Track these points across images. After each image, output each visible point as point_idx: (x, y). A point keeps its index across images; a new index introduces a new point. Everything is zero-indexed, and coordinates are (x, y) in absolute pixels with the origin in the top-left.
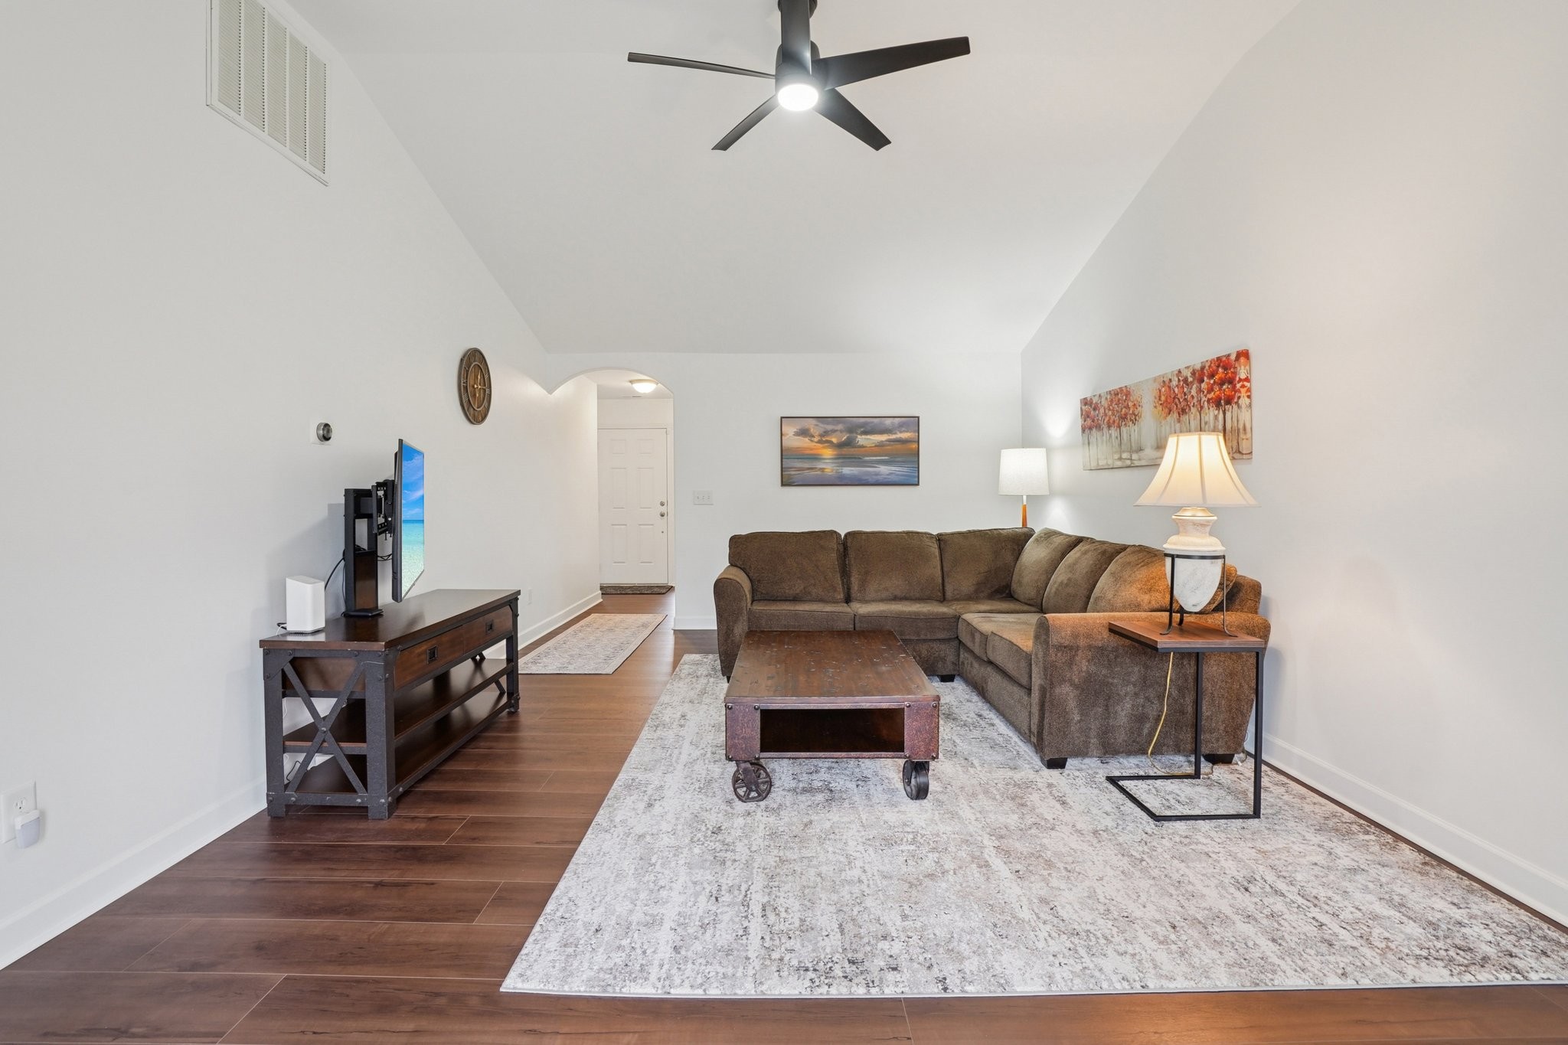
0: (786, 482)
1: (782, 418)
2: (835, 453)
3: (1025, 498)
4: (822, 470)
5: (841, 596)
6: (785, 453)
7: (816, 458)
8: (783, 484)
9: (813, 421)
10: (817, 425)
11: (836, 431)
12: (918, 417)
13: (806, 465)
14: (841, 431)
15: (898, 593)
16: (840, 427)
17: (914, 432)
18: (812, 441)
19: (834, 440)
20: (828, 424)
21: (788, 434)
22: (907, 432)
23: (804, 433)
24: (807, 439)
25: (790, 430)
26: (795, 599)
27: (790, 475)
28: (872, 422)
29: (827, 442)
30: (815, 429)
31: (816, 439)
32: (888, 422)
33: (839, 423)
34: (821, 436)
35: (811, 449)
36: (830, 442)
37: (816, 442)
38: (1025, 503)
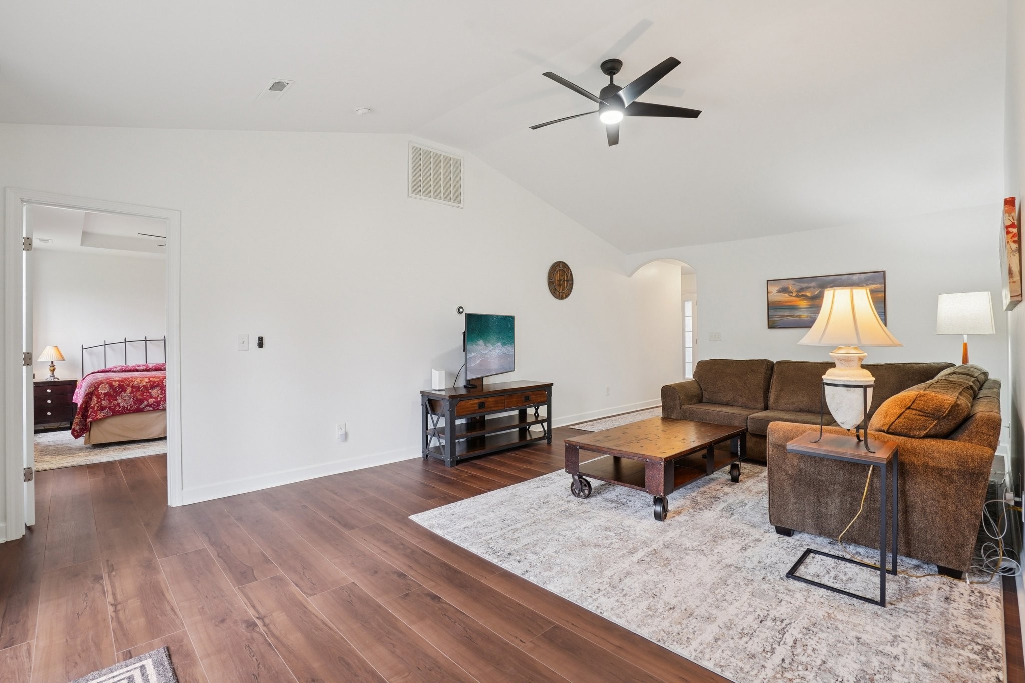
0: (772, 325)
1: (768, 281)
2: (809, 304)
3: (965, 337)
4: (799, 316)
5: (762, 405)
6: (772, 306)
7: (793, 308)
8: (770, 327)
9: (792, 282)
10: (794, 284)
11: (810, 287)
12: (884, 272)
13: (786, 313)
14: (814, 287)
16: (813, 284)
17: (880, 283)
18: (791, 296)
19: (809, 294)
20: (803, 282)
21: (772, 292)
22: (873, 284)
23: (784, 290)
24: (787, 295)
25: (774, 289)
26: (727, 404)
27: (775, 320)
28: (841, 279)
29: (803, 296)
30: (793, 288)
31: (794, 295)
32: (855, 277)
33: (812, 281)
34: (798, 291)
35: (790, 302)
36: (806, 296)
37: (794, 297)
38: (966, 342)
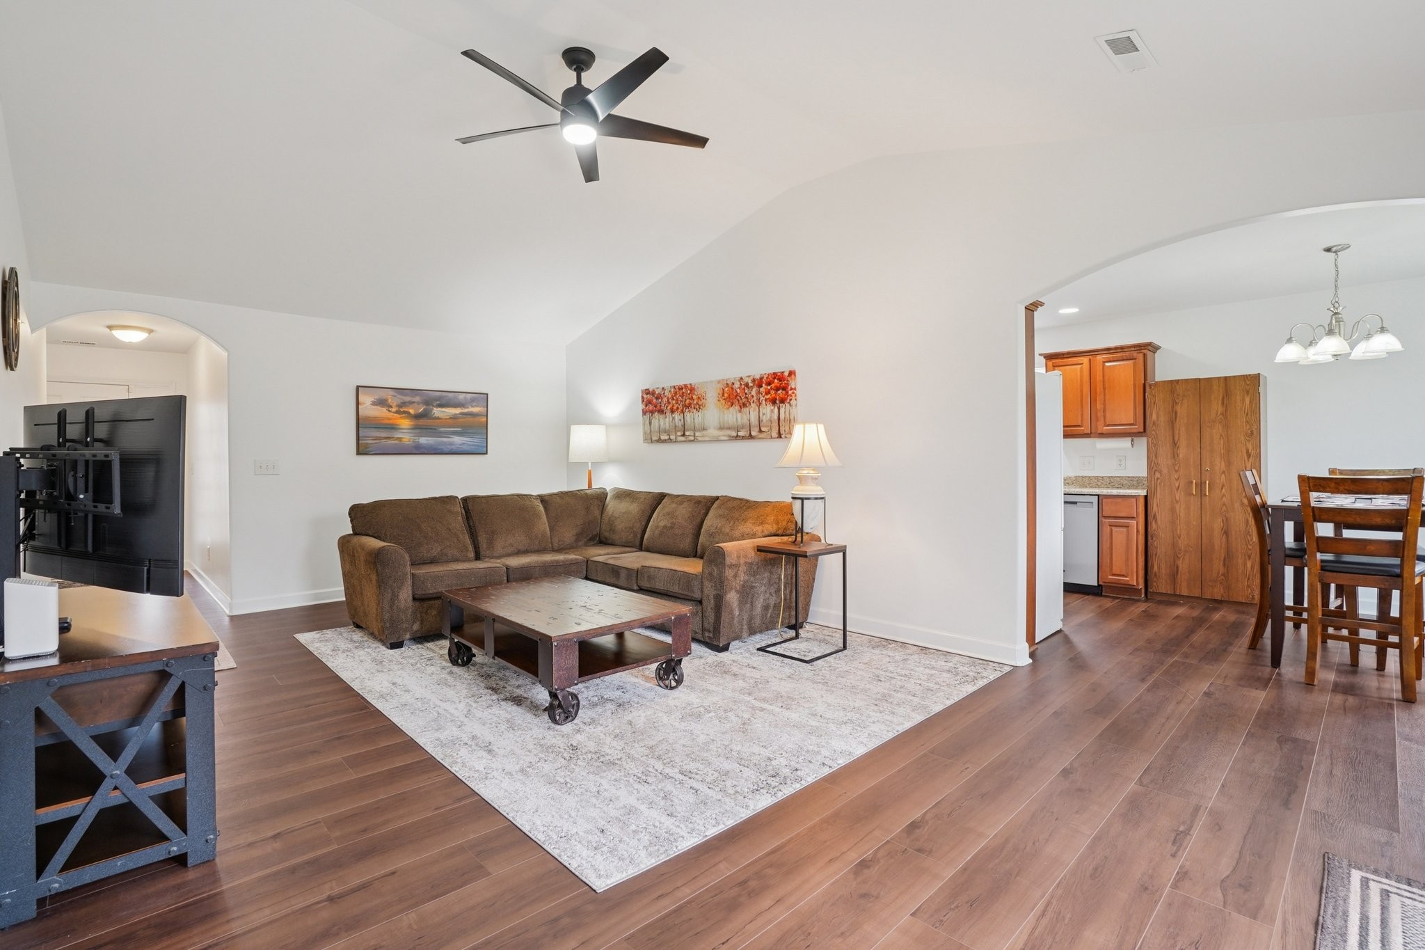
0: (362, 450)
1: (358, 387)
2: (413, 423)
3: (590, 464)
4: (400, 439)
5: (472, 555)
6: (360, 423)
7: (393, 427)
8: (359, 453)
9: (391, 392)
10: (395, 396)
11: (414, 402)
12: (487, 394)
13: (384, 434)
14: (418, 403)
15: (521, 547)
16: (417, 399)
17: (484, 407)
18: (389, 411)
19: (412, 411)
20: (405, 395)
21: (364, 404)
22: (477, 406)
23: (381, 403)
24: (384, 409)
25: (367, 399)
27: (367, 444)
28: (447, 396)
29: (405, 412)
30: (394, 400)
31: (394, 410)
32: (461, 397)
33: (417, 395)
34: (399, 406)
35: (389, 419)
36: (409, 413)
37: (394, 413)
38: (590, 469)
